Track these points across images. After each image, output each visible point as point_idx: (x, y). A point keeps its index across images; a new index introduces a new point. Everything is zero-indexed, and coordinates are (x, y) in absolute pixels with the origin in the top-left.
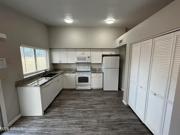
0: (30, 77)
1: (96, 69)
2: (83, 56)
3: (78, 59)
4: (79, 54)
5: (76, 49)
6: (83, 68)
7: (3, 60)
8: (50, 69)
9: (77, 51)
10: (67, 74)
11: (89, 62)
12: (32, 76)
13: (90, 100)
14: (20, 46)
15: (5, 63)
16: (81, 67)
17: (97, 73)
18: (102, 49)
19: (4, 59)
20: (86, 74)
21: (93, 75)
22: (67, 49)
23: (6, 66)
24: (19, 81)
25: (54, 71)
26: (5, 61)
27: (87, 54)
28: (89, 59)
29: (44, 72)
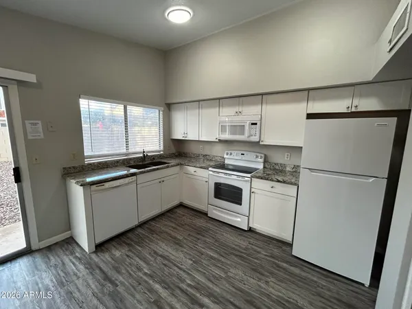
0: (100, 163)
1: (285, 166)
2: (238, 120)
3: (223, 129)
4: (228, 114)
5: (219, 101)
6: (240, 157)
7: (36, 124)
8: (163, 151)
9: (222, 106)
10: (191, 169)
11: (255, 139)
12: (106, 162)
13: (213, 268)
14: (80, 98)
15: (41, 130)
16: (234, 153)
17: (272, 180)
18: (308, 93)
19: (40, 122)
20: (235, 177)
21: (258, 184)
22: (200, 103)
23: (42, 135)
24: (70, 168)
25: (176, 156)
26: (40, 126)
27: (251, 112)
28: (253, 132)
29: (141, 157)
